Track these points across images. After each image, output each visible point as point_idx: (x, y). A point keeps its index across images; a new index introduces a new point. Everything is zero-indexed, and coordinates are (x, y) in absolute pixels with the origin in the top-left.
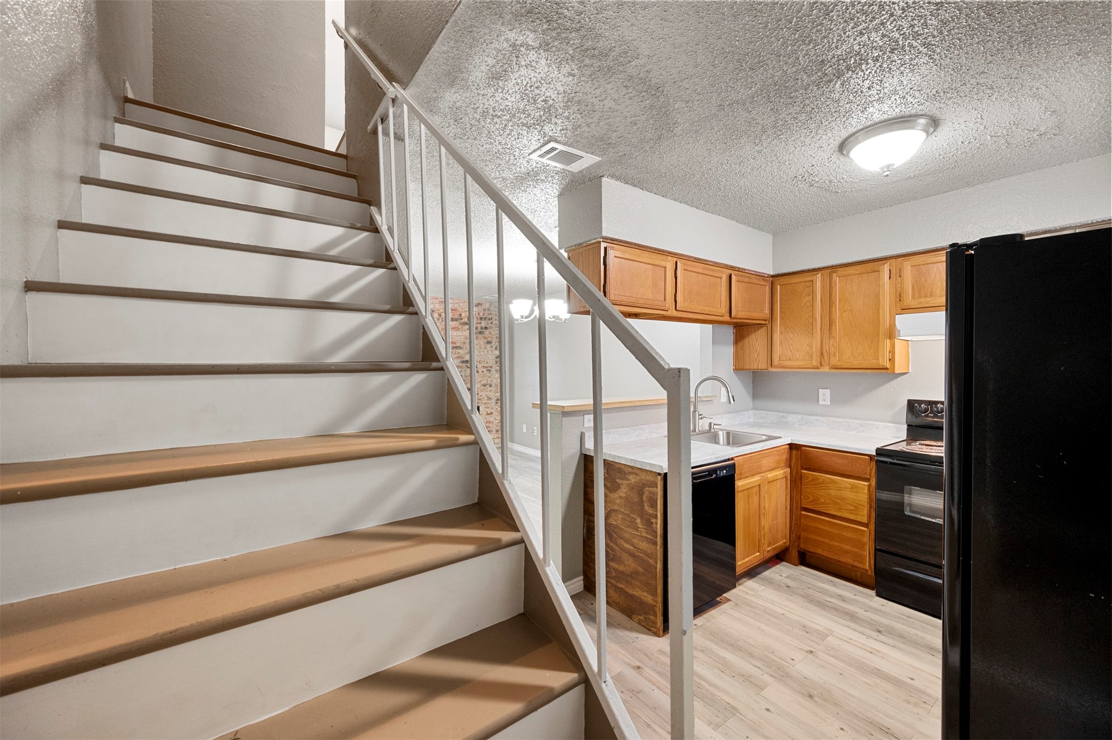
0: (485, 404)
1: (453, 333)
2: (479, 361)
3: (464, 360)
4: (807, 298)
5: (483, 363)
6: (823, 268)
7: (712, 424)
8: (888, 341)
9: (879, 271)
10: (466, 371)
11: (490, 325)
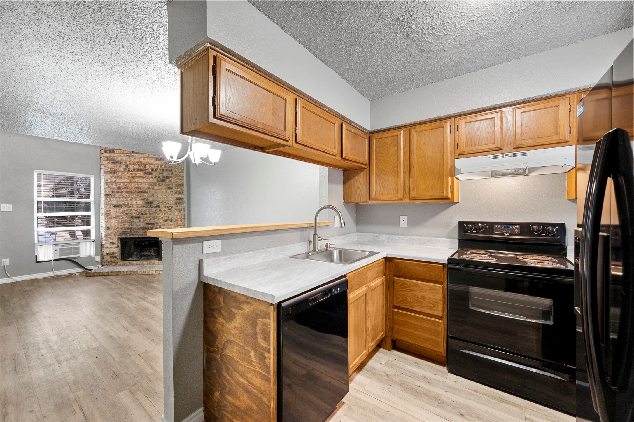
1: (139, 181)
2: (162, 203)
3: (149, 201)
4: (394, 148)
5: (165, 204)
6: (405, 126)
7: (329, 244)
8: (450, 178)
9: (443, 127)
10: (150, 210)
11: (171, 175)
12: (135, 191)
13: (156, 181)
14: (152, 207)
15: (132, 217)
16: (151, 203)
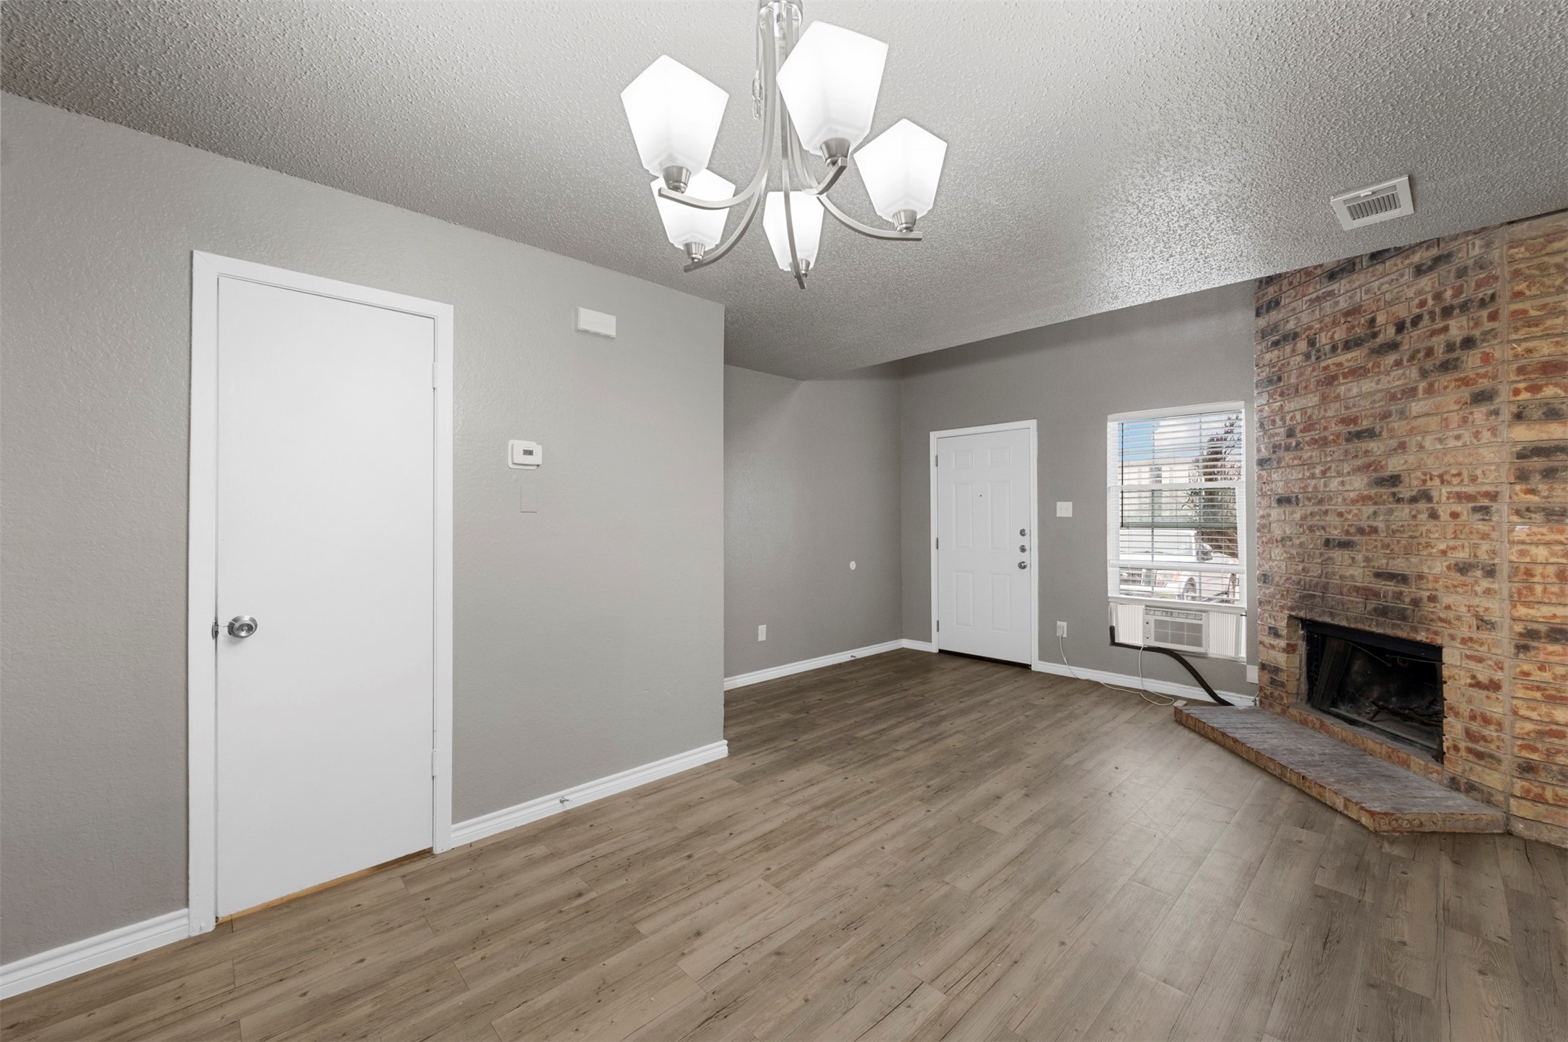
0: (1464, 641)
1: (1349, 390)
2: (1441, 476)
3: (1387, 473)
5: (1456, 480)
10: (1391, 512)
11: (1488, 325)
12: (1338, 436)
13: (1414, 373)
14: (1399, 501)
15: (1327, 543)
16: (1395, 480)
